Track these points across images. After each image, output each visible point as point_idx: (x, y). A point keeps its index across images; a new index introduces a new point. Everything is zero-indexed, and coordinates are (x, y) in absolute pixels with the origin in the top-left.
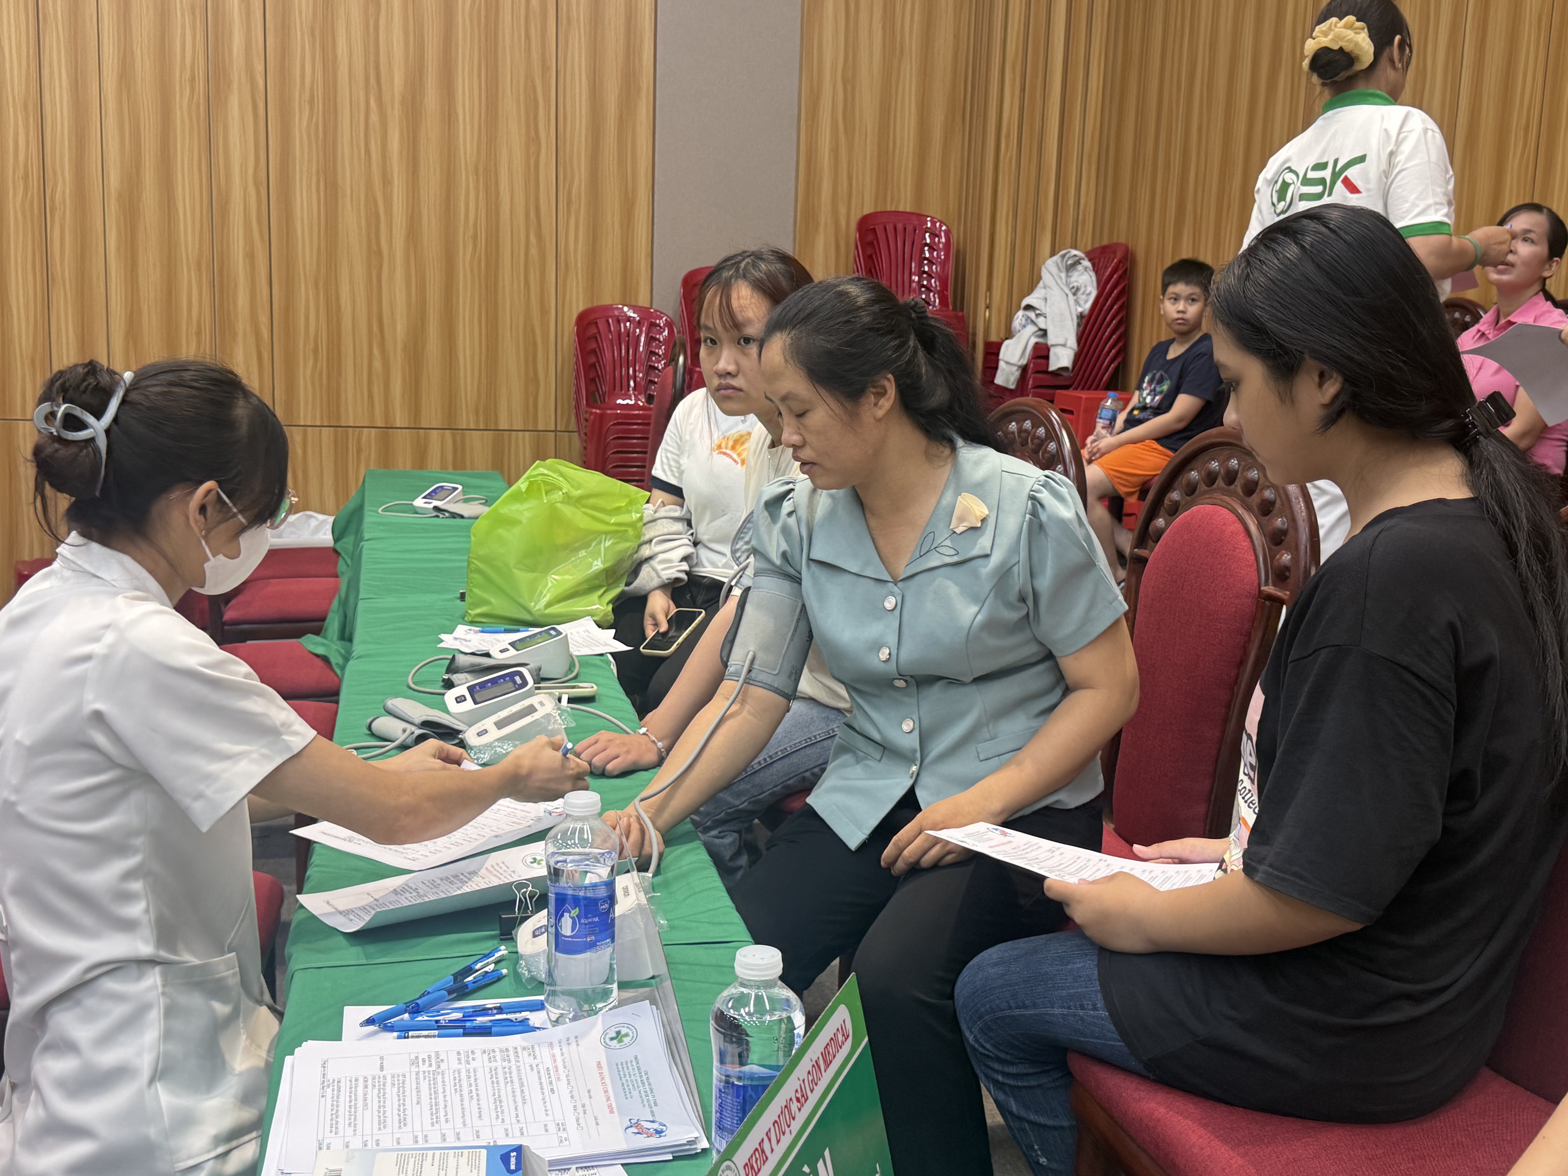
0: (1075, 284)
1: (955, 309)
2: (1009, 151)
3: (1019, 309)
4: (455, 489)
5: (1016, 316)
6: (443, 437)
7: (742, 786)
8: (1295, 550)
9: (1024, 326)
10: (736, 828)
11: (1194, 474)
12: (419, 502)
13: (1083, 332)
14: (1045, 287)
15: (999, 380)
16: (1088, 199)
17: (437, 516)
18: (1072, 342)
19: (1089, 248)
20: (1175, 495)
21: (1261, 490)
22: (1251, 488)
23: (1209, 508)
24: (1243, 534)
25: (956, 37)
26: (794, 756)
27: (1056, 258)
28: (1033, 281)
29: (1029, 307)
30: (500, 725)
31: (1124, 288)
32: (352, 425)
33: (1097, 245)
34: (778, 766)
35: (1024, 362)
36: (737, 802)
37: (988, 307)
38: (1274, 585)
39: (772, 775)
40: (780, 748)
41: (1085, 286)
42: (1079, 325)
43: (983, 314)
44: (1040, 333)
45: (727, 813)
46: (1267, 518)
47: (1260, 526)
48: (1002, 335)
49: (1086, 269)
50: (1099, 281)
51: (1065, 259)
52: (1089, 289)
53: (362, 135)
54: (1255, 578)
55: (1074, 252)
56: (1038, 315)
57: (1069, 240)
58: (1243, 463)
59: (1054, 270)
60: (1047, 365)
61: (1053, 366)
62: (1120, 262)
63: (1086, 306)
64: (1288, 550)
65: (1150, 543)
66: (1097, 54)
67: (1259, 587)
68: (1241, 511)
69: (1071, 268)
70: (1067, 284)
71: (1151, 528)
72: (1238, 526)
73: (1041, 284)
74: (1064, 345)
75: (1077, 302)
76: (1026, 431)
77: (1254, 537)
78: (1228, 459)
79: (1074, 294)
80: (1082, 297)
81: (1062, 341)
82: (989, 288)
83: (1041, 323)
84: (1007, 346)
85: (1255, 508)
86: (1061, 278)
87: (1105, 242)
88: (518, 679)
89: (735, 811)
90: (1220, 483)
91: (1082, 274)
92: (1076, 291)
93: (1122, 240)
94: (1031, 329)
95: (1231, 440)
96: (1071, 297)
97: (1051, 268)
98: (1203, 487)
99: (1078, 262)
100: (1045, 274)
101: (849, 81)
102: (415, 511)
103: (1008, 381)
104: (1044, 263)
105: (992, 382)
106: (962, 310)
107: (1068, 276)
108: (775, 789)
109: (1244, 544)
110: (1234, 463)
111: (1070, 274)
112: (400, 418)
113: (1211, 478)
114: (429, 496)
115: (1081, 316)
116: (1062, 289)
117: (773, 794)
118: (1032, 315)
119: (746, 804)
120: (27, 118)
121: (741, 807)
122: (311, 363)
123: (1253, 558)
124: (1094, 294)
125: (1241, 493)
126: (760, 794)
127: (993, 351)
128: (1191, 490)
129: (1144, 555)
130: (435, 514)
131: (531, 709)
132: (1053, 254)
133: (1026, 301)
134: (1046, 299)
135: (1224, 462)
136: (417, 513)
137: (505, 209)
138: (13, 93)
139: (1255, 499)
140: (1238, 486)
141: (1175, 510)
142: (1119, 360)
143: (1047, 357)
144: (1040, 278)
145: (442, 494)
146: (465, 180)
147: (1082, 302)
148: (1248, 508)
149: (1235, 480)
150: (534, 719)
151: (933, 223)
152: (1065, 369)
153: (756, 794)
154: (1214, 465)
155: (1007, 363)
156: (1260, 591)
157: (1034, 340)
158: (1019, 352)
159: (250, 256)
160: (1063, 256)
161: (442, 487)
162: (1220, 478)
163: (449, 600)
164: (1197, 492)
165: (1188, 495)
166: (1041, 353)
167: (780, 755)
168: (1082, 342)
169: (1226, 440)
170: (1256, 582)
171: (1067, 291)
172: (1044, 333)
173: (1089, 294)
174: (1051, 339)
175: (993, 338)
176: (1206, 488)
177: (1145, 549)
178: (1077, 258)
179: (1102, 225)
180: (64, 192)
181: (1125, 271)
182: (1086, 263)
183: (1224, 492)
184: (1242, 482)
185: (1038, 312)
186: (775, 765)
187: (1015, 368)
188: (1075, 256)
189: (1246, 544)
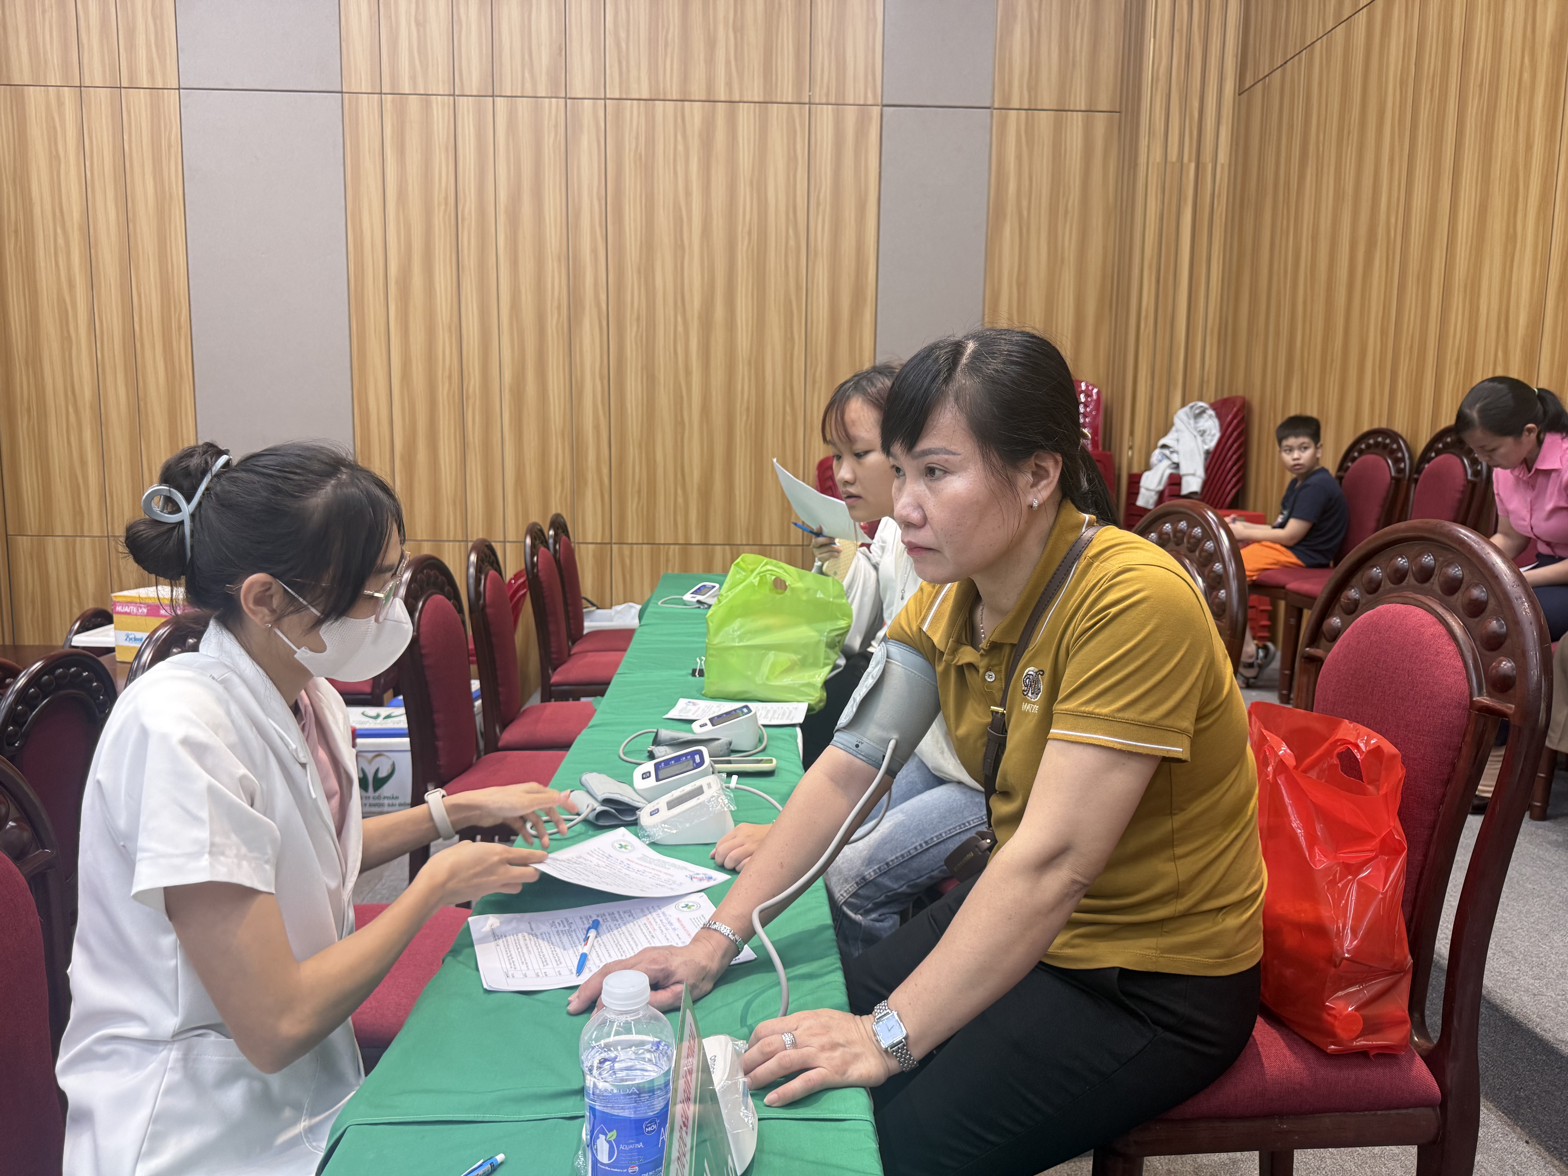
0: (1202, 428)
1: (1104, 448)
2: (1147, 330)
3: (1156, 447)
4: (714, 587)
5: (1153, 454)
6: (724, 551)
7: (901, 871)
8: (1520, 657)
9: (1160, 461)
10: (896, 910)
11: (1376, 572)
12: (688, 597)
13: (1210, 463)
14: (1177, 431)
15: (1140, 502)
16: (1211, 362)
17: (699, 608)
18: (1201, 472)
19: (1213, 400)
20: (1353, 593)
21: (1468, 588)
22: (1452, 587)
23: (1399, 607)
24: (1446, 638)
25: (1105, 248)
26: (949, 841)
27: (1186, 409)
28: (1167, 427)
29: (1164, 446)
30: (671, 805)
31: (1242, 431)
32: (662, 542)
33: (1219, 398)
34: (934, 851)
35: (1161, 488)
36: (895, 886)
37: (1131, 448)
38: (1490, 695)
39: (929, 860)
40: (936, 834)
41: (1211, 430)
42: (1206, 459)
43: (1127, 454)
44: (1174, 466)
45: (886, 896)
46: (1477, 620)
47: (1466, 627)
48: (1143, 468)
49: (1210, 416)
50: (1221, 425)
51: (1194, 409)
52: (1214, 431)
53: (672, 342)
54: (1464, 686)
55: (1201, 404)
56: (1172, 452)
57: (1196, 394)
58: (1441, 559)
59: (1185, 418)
60: (1180, 490)
61: (1185, 491)
62: (1238, 410)
63: (1212, 444)
64: (1511, 656)
65: (1323, 642)
66: (1216, 254)
67: (1471, 695)
68: (1440, 610)
69: (1198, 416)
70: (1196, 428)
71: (1325, 627)
72: (1441, 629)
73: (1174, 429)
74: (1194, 475)
75: (1204, 442)
76: (1181, 531)
77: (1461, 642)
78: (1421, 554)
79: (1202, 435)
80: (1208, 438)
81: (1192, 472)
82: (1132, 433)
83: (1175, 458)
84: (1147, 476)
85: (1461, 609)
86: (1190, 424)
87: (1226, 396)
88: (697, 758)
89: (894, 894)
90: (1410, 580)
91: (1207, 421)
92: (1203, 433)
93: (1240, 393)
94: (1166, 463)
95: (1426, 535)
96: (1199, 439)
97: (1181, 417)
98: (1387, 585)
99: (1203, 411)
100: (1176, 420)
101: (1022, 285)
102: (685, 603)
103: (1147, 502)
104: (1175, 413)
105: (1134, 504)
106: (1110, 449)
107: (1196, 423)
108: (932, 874)
109: (1450, 648)
110: (1428, 560)
111: (1198, 420)
112: (695, 538)
113: (1399, 577)
114: (695, 592)
115: (1207, 452)
116: (1191, 432)
117: (931, 878)
118: (1167, 452)
119: (905, 887)
120: (451, 337)
121: (899, 890)
122: (636, 500)
123: (1461, 664)
124: (1218, 435)
125: (1440, 592)
126: (918, 878)
127: (1135, 481)
128: (1373, 588)
129: (1319, 655)
130: (698, 605)
131: (699, 791)
132: (1183, 405)
133: (1163, 441)
134: (1178, 440)
135: (1416, 558)
136: (686, 605)
137: (769, 388)
138: (442, 319)
139: (1458, 598)
140: (1435, 583)
141: (1353, 609)
142: (1239, 486)
143: (1179, 484)
144: (1172, 424)
145: (703, 591)
146: (742, 370)
147: (1208, 441)
148: (1451, 609)
149: (1431, 576)
150: (699, 801)
151: (1087, 386)
152: (1195, 493)
153: (914, 878)
154: (1401, 562)
155: (1147, 489)
156: (1472, 702)
157: (1168, 472)
158: (1156, 481)
159: (597, 427)
160: (1192, 407)
161: (704, 586)
162: (1410, 573)
163: (682, 676)
164: (1381, 589)
165: (1370, 593)
166: (1175, 481)
167: (936, 840)
168: (1209, 471)
169: (1420, 534)
170: (1467, 692)
171: (1195, 433)
172: (1177, 466)
173: (1214, 435)
174: (1183, 470)
175: (1135, 470)
176: (1392, 586)
177: (1318, 648)
178: (1202, 409)
179: (1223, 384)
180: (475, 386)
181: (1243, 418)
182: (1211, 412)
183: (1416, 590)
184: (1441, 579)
185: (1171, 450)
186: (931, 850)
187: (1153, 493)
188: (1202, 407)
189: (1451, 648)
